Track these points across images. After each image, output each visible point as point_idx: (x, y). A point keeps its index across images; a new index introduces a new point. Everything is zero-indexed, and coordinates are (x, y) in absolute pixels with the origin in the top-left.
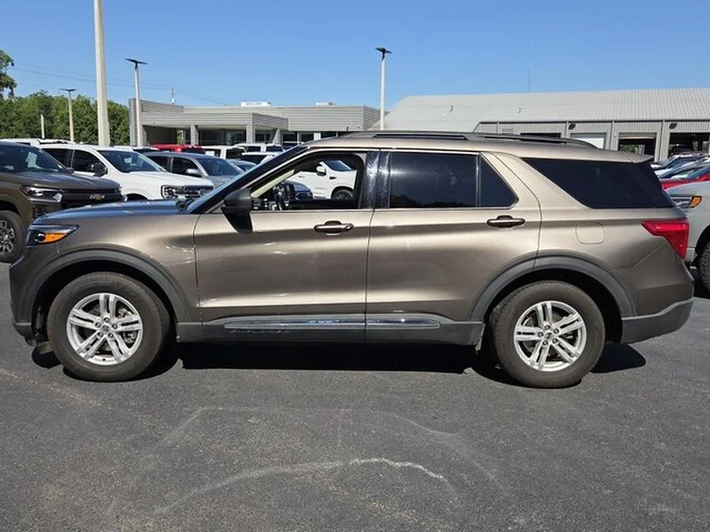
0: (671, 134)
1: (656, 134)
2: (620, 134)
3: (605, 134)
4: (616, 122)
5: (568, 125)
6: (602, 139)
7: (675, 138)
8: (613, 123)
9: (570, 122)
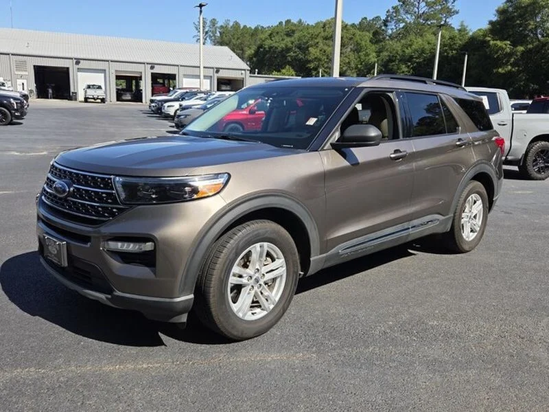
0: (152, 73)
1: (141, 73)
2: (116, 71)
3: (105, 70)
4: (111, 61)
5: (75, 61)
6: (103, 74)
7: (155, 77)
8: (110, 63)
9: (75, 59)
